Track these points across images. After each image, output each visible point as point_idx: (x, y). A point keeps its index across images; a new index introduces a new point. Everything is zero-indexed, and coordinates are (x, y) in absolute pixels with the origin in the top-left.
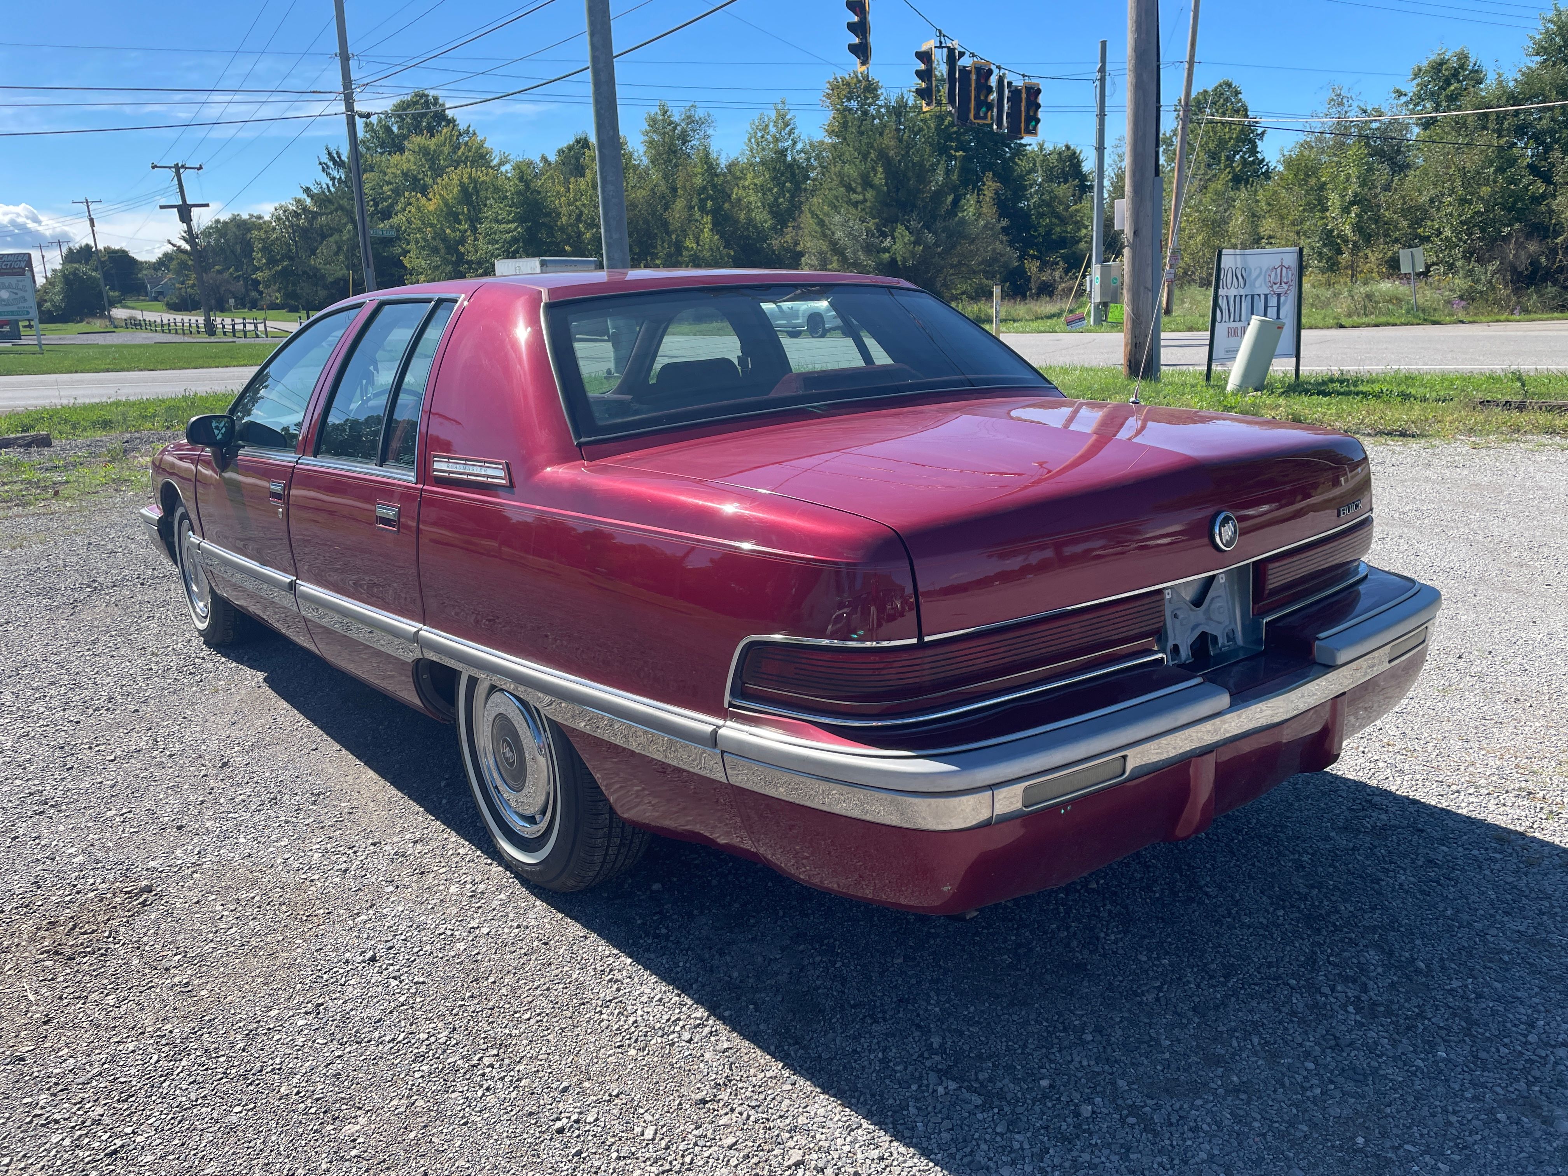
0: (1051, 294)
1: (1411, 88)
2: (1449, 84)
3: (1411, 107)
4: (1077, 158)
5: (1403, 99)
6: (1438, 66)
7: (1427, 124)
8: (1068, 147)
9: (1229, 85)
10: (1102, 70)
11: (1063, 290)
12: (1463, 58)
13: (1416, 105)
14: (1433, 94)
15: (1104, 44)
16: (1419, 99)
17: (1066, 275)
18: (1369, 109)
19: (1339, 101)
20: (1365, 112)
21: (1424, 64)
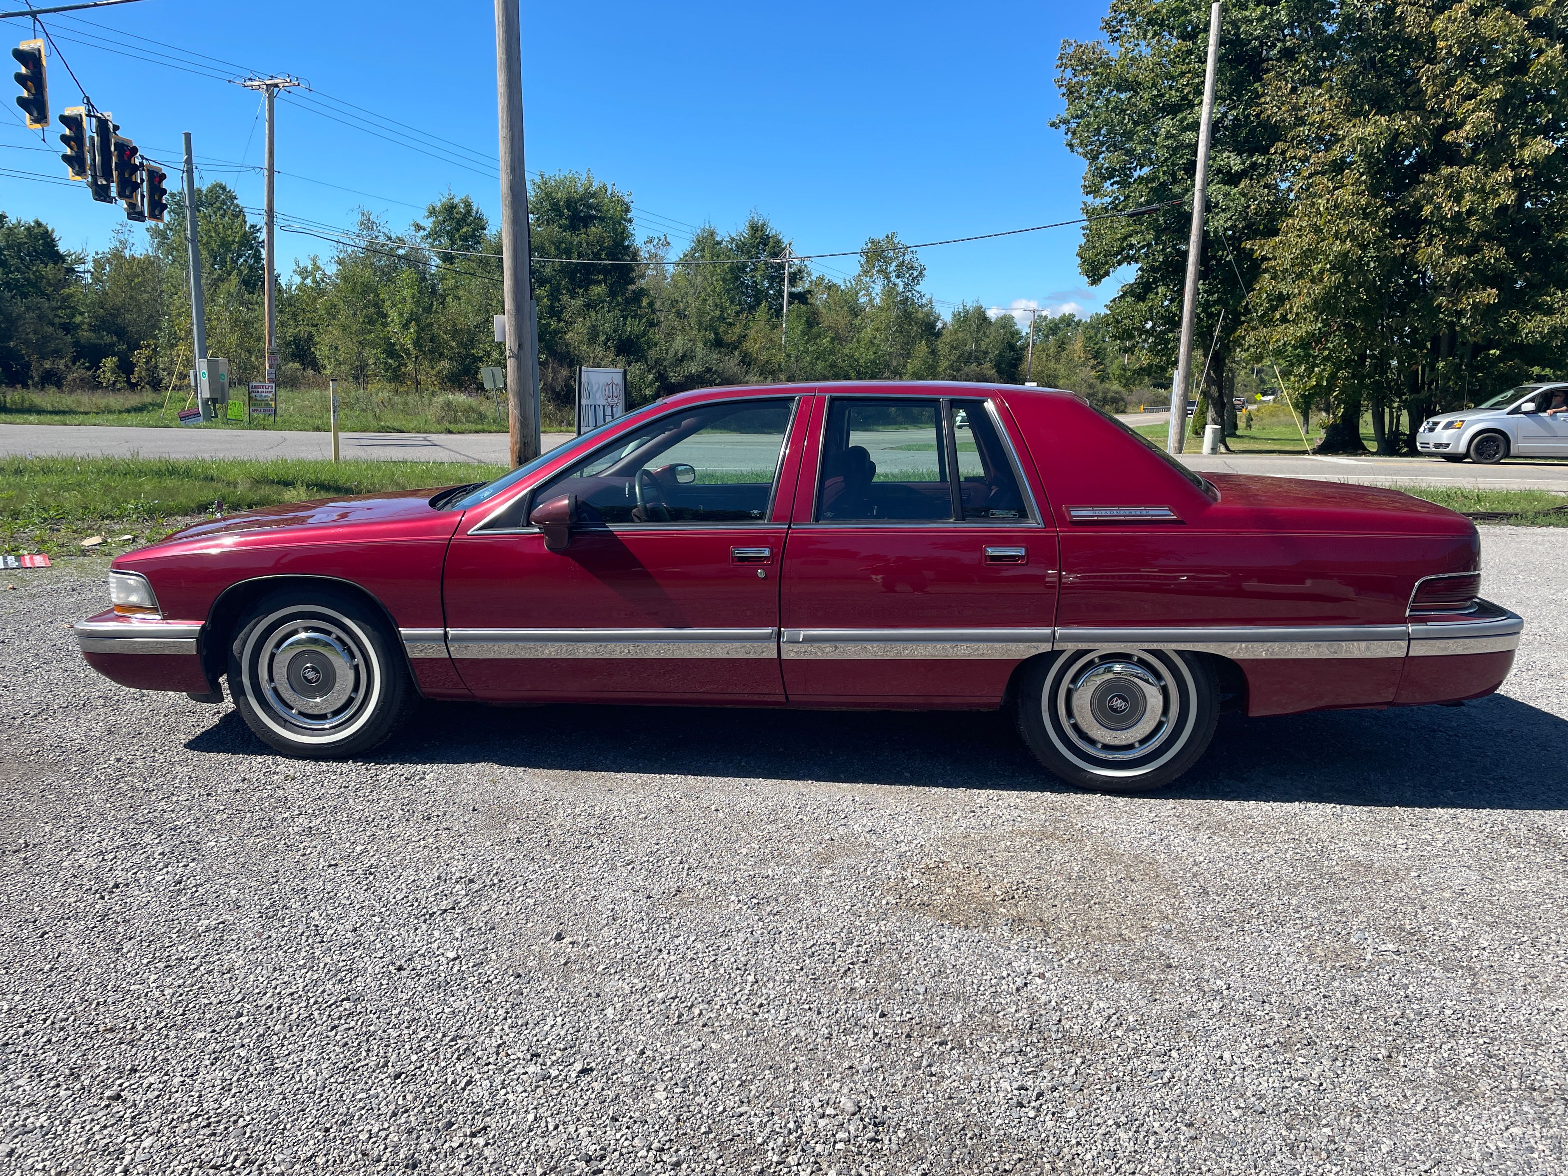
0: (59, 385)
1: (428, 223)
2: (462, 227)
3: (430, 240)
4: (50, 236)
5: (422, 233)
6: (450, 208)
7: (448, 258)
8: (39, 225)
9: (224, 189)
10: (189, 162)
11: (74, 380)
12: (468, 205)
13: (434, 240)
14: (448, 232)
15: (188, 136)
16: (434, 234)
17: (74, 364)
18: (393, 236)
19: (368, 224)
20: (390, 238)
21: (438, 205)
